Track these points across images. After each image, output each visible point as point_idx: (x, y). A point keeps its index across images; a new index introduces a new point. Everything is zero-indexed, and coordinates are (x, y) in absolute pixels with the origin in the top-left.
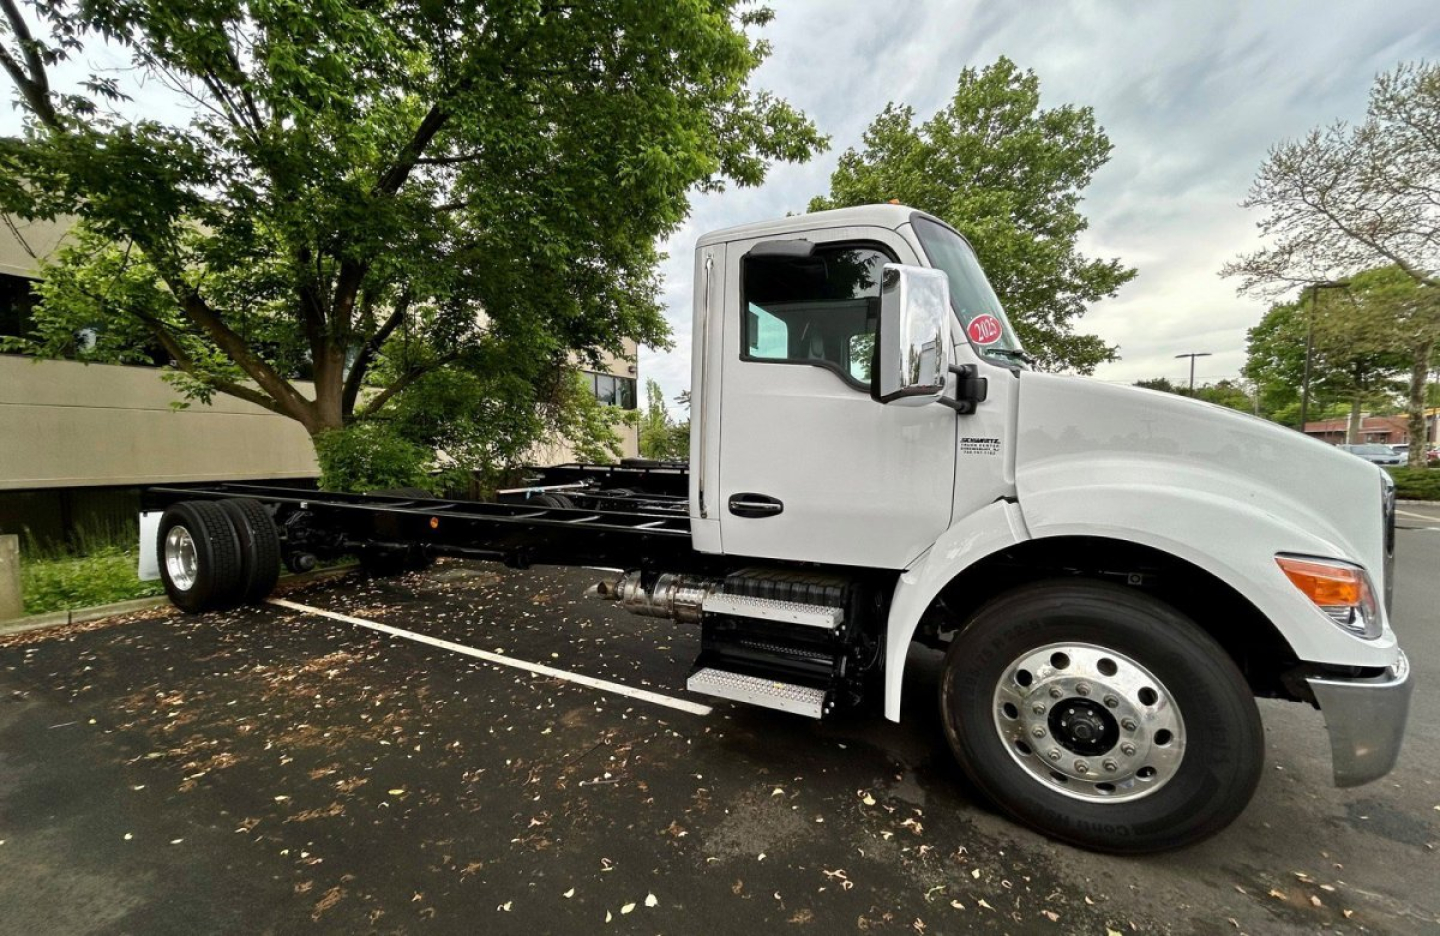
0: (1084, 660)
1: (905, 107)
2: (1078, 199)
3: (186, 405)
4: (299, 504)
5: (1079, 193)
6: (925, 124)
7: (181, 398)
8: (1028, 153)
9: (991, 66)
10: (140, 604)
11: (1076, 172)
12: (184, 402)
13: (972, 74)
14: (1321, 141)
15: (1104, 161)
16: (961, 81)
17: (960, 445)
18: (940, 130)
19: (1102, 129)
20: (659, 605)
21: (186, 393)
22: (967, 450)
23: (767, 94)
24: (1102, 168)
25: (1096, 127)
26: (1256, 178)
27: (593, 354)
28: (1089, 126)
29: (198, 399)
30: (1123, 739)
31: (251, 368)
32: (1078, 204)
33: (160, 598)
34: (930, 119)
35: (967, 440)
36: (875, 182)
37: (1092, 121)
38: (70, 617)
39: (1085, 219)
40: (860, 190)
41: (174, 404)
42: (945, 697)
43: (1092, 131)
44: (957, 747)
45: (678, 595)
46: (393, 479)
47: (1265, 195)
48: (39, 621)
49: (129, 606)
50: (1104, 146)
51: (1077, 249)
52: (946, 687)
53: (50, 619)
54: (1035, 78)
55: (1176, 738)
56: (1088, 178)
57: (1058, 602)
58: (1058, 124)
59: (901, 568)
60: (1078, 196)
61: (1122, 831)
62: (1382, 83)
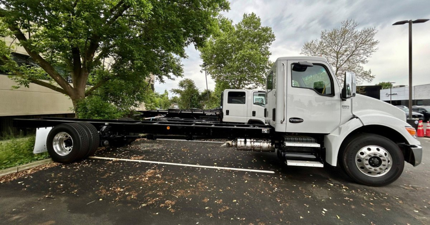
0: (374, 149)
1: (231, 20)
2: (269, 48)
3: (19, 87)
4: (105, 124)
5: (269, 46)
6: (236, 25)
7: (16, 85)
8: (260, 36)
9: (250, 14)
10: (42, 162)
11: (269, 41)
12: (18, 86)
13: (246, 15)
14: (314, 42)
15: (274, 40)
16: (244, 16)
17: (342, 107)
18: (239, 26)
19: (273, 33)
20: (249, 147)
21: (18, 83)
22: (343, 108)
23: (222, 15)
24: (274, 41)
25: (272, 32)
26: (302, 49)
27: (160, 77)
28: (271, 32)
29: (23, 86)
30: (383, 163)
31: (54, 75)
32: (269, 49)
33: (49, 159)
34: (237, 24)
35: (343, 106)
36: (226, 38)
37: (271, 31)
38: (18, 169)
39: (271, 53)
40: (223, 39)
41: (13, 87)
42: (345, 159)
43: (271, 33)
44: (348, 170)
45: (254, 144)
46: (107, 115)
47: (304, 52)
48: (7, 172)
49: (39, 163)
50: (273, 37)
51: (269, 59)
52: (345, 157)
53: (10, 171)
54: (260, 19)
55: (391, 162)
56: (271, 43)
57: (368, 138)
58: (266, 30)
59: (328, 133)
60: (269, 47)
61: (382, 181)
62: (322, 32)
